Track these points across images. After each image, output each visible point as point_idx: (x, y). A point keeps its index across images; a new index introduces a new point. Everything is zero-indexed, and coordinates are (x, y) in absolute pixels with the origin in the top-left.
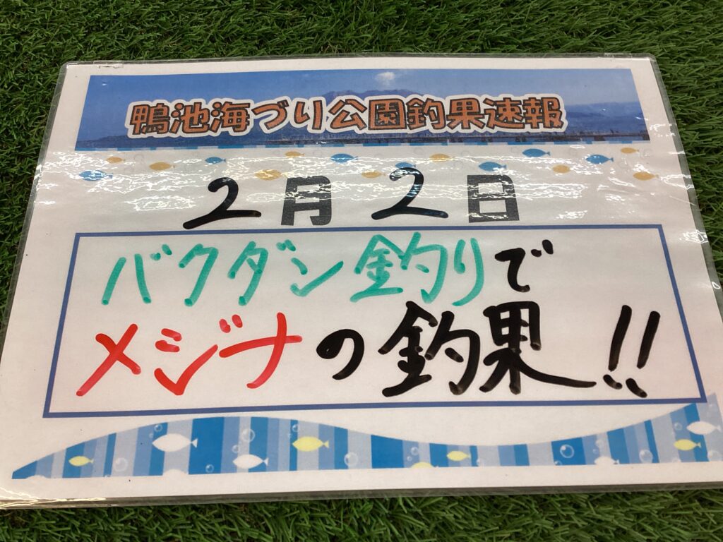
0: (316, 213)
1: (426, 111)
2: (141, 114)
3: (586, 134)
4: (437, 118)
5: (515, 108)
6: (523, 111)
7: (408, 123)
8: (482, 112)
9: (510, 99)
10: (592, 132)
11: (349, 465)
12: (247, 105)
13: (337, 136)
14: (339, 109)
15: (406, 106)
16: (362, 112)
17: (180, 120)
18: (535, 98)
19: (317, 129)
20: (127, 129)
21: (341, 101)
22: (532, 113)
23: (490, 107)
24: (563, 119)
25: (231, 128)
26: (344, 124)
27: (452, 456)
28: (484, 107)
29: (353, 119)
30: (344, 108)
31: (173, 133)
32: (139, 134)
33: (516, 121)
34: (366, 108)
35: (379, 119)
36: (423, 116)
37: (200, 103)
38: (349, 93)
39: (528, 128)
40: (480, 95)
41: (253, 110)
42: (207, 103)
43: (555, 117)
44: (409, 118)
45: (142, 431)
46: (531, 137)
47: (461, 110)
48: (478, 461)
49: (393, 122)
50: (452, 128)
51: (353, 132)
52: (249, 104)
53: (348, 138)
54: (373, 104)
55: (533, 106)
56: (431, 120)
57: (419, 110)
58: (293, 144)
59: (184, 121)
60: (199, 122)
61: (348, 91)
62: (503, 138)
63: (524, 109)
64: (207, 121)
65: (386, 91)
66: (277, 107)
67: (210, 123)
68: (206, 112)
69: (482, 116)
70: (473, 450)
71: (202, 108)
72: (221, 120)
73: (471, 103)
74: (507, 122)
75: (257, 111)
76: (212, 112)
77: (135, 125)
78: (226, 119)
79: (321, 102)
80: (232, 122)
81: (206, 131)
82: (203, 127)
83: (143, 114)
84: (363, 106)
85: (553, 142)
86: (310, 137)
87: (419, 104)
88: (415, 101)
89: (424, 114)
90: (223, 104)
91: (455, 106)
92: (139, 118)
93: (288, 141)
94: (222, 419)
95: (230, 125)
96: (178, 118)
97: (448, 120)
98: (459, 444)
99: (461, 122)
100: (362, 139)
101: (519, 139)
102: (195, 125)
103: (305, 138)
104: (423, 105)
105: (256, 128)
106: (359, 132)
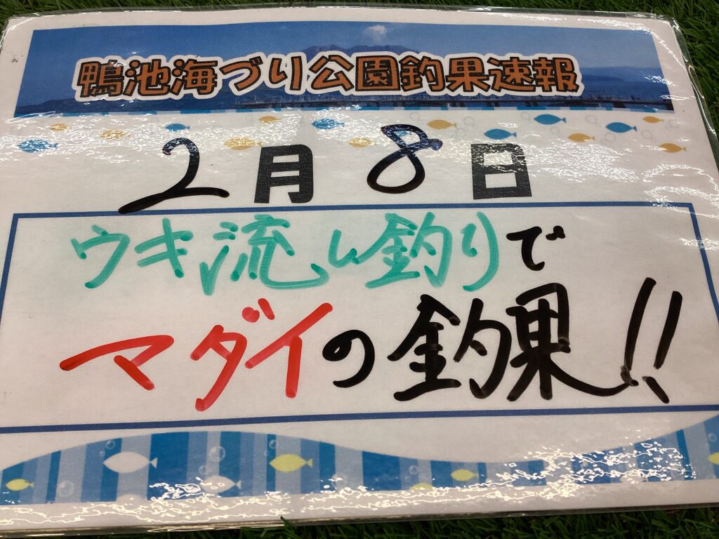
0: (295, 188)
1: (421, 70)
2: (89, 73)
3: (605, 99)
4: (436, 79)
5: (524, 68)
7: (401, 84)
8: (486, 73)
9: (518, 58)
10: (611, 98)
11: (337, 487)
12: (214, 64)
13: (320, 98)
14: (322, 67)
15: (399, 65)
16: (348, 70)
17: (136, 80)
18: (546, 58)
19: (297, 90)
20: (75, 91)
21: (323, 57)
22: (543, 74)
23: (495, 67)
24: (579, 82)
25: (196, 89)
26: (326, 84)
27: (457, 475)
28: (488, 67)
29: (338, 79)
30: (326, 66)
32: (88, 96)
33: (525, 83)
34: (352, 66)
35: (368, 79)
36: (418, 76)
37: (160, 61)
38: (332, 48)
39: (539, 91)
40: (484, 54)
41: (221, 69)
42: (168, 61)
43: (568, 80)
44: (403, 78)
45: (92, 448)
46: (546, 101)
47: (463, 70)
48: (487, 477)
49: (384, 82)
50: (452, 91)
51: (338, 92)
52: (216, 63)
53: (333, 99)
54: (361, 61)
55: (544, 67)
56: (428, 81)
57: (414, 69)
58: (268, 108)
59: (140, 82)
60: (158, 82)
61: (332, 46)
62: (511, 101)
63: (534, 70)
64: (166, 82)
65: (376, 47)
66: (249, 65)
67: (171, 84)
68: (166, 70)
69: (486, 78)
70: (481, 467)
71: (162, 66)
72: (184, 81)
73: (473, 63)
74: (518, 85)
75: (225, 70)
76: (174, 70)
77: (83, 85)
78: (189, 79)
79: (300, 58)
80: (196, 83)
81: (166, 94)
82: (162, 89)
83: (93, 73)
84: (349, 63)
85: (569, 108)
86: (289, 99)
87: (413, 62)
88: (411, 59)
89: (419, 73)
90: (185, 61)
91: (455, 66)
92: (88, 78)
93: (262, 104)
94: (187, 434)
95: (193, 86)
96: (133, 78)
97: (447, 81)
98: (464, 461)
99: (463, 84)
100: (349, 102)
101: (531, 104)
102: (154, 86)
103: (282, 100)
104: (418, 64)
105: (225, 89)
106: (345, 93)
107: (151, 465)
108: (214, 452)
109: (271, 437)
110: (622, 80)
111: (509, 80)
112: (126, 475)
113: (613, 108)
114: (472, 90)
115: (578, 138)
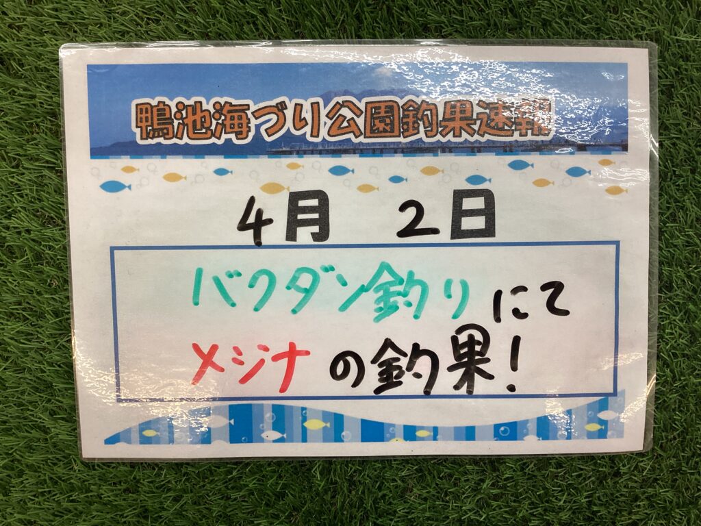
0: (316, 229)
1: (419, 116)
2: (144, 116)
4: (431, 124)
7: (402, 130)
8: (475, 117)
10: (576, 141)
11: (345, 440)
12: (247, 107)
13: (334, 145)
14: (337, 112)
15: (401, 110)
16: (358, 116)
18: (527, 99)
19: (315, 136)
20: (135, 133)
21: (338, 103)
23: (482, 110)
25: (234, 135)
26: (340, 132)
27: (419, 434)
28: (477, 110)
29: (350, 126)
30: (340, 112)
31: (178, 138)
32: (147, 139)
33: (506, 127)
34: (362, 112)
35: (375, 125)
36: (417, 122)
37: (201, 103)
38: (346, 93)
39: (516, 136)
41: (253, 113)
42: (208, 103)
44: (404, 124)
46: (520, 146)
47: (455, 114)
48: (438, 437)
49: (388, 128)
50: (444, 136)
51: (349, 140)
52: (248, 105)
53: (345, 147)
56: (425, 128)
57: (413, 114)
58: (293, 154)
59: (187, 125)
60: (202, 127)
61: (346, 90)
62: (493, 147)
64: (209, 125)
66: (275, 110)
67: (213, 127)
68: (207, 113)
69: (473, 122)
70: (435, 429)
71: (204, 108)
72: (223, 125)
73: (464, 106)
74: (499, 129)
75: (256, 114)
76: (214, 113)
77: (141, 127)
78: (228, 123)
79: (318, 103)
80: (234, 128)
81: (210, 138)
82: (206, 133)
83: (147, 115)
84: (360, 110)
85: (538, 153)
86: (309, 147)
87: (413, 107)
88: (410, 103)
90: (223, 104)
91: (448, 111)
92: (144, 120)
93: (288, 151)
94: (250, 405)
95: (231, 130)
96: (181, 121)
97: (441, 126)
98: (425, 425)
99: (453, 129)
100: (358, 149)
101: (507, 149)
102: (199, 130)
103: (304, 148)
104: (417, 110)
105: (258, 135)
106: (355, 140)
107: (230, 424)
108: (268, 415)
109: (303, 409)
111: (493, 124)
112: (214, 429)
113: (576, 152)
114: (460, 136)
115: (541, 183)
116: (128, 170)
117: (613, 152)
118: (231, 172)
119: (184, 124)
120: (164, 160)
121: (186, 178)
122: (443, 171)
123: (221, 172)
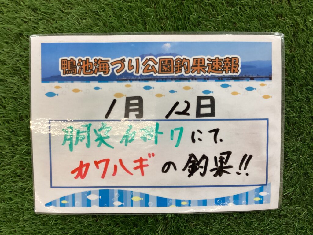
0: (137, 113)
1: (182, 64)
2: (64, 64)
3: (247, 76)
4: (187, 68)
5: (220, 63)
6: (223, 65)
7: (175, 71)
8: (206, 65)
9: (218, 58)
10: (250, 76)
12: (108, 61)
13: (145, 77)
14: (147, 63)
15: (174, 62)
16: (156, 65)
18: (229, 58)
19: (137, 73)
20: (60, 72)
21: (147, 59)
22: (227, 65)
23: (209, 62)
24: (239, 69)
25: (102, 73)
26: (148, 71)
27: (183, 203)
28: (207, 62)
29: (152, 69)
31: (79, 74)
32: (65, 74)
33: (220, 70)
35: (163, 68)
37: (89, 59)
38: (151, 55)
39: (224, 74)
40: (206, 56)
41: (111, 63)
42: (92, 59)
43: (235, 68)
44: (176, 68)
45: (83, 193)
46: (225, 78)
47: (197, 64)
48: (191, 205)
49: (169, 70)
50: (193, 73)
51: (152, 75)
53: (150, 78)
54: (161, 60)
55: (228, 62)
56: (185, 69)
57: (180, 64)
58: (128, 81)
59: (83, 68)
60: (89, 69)
62: (213, 78)
63: (224, 63)
64: (92, 69)
65: (166, 54)
66: (120, 62)
67: (94, 70)
68: (91, 64)
69: (205, 67)
70: (190, 201)
71: (90, 61)
72: (98, 69)
73: (201, 60)
74: (216, 70)
75: (112, 64)
76: (94, 64)
77: (63, 69)
78: (100, 68)
79: (138, 59)
81: (92, 74)
82: (91, 72)
83: (66, 64)
84: (156, 62)
85: (233, 81)
86: (134, 77)
87: (180, 61)
88: (178, 59)
89: (181, 66)
90: (98, 60)
91: (195, 62)
92: (64, 66)
93: (125, 79)
94: (108, 190)
95: (102, 71)
96: (80, 67)
97: (191, 69)
98: (184, 199)
99: (197, 70)
100: (156, 79)
101: (220, 79)
102: (88, 70)
103: (133, 78)
104: (181, 61)
105: (113, 73)
106: (154, 75)
107: (99, 198)
108: (116, 195)
109: (132, 192)
110: (255, 67)
111: (214, 68)
112: (93, 200)
113: (250, 80)
114: (200, 73)
115: (235, 93)
116: (57, 87)
117: (265, 80)
118: (101, 88)
119: (81, 68)
120: (73, 83)
121: (82, 91)
122: (192, 88)
123: (97, 88)
